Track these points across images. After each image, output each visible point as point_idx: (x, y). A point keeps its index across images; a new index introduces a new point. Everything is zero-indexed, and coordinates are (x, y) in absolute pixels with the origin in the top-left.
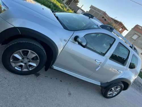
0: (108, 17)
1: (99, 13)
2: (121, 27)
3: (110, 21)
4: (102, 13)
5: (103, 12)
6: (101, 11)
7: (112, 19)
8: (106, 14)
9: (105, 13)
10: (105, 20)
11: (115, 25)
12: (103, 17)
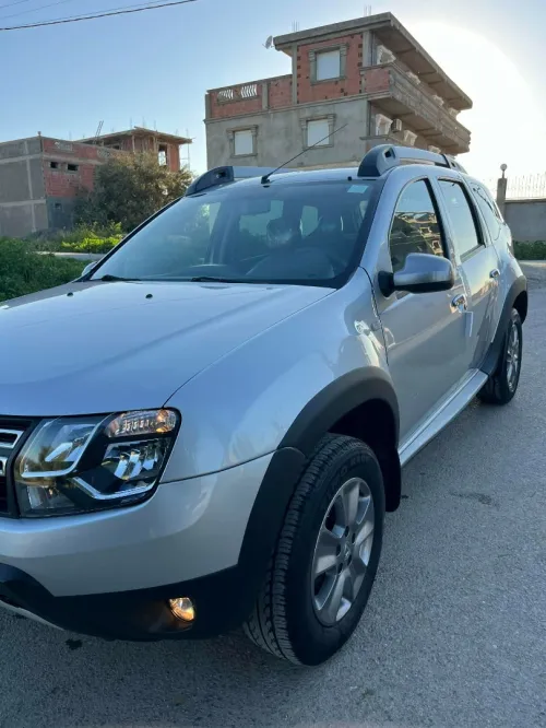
0: (70, 149)
1: (15, 160)
2: (156, 145)
3: (96, 157)
4: (30, 154)
5: (30, 141)
6: (20, 143)
7: (90, 142)
8: (52, 141)
9: (44, 143)
10: (72, 167)
11: (129, 158)
12: (54, 165)
